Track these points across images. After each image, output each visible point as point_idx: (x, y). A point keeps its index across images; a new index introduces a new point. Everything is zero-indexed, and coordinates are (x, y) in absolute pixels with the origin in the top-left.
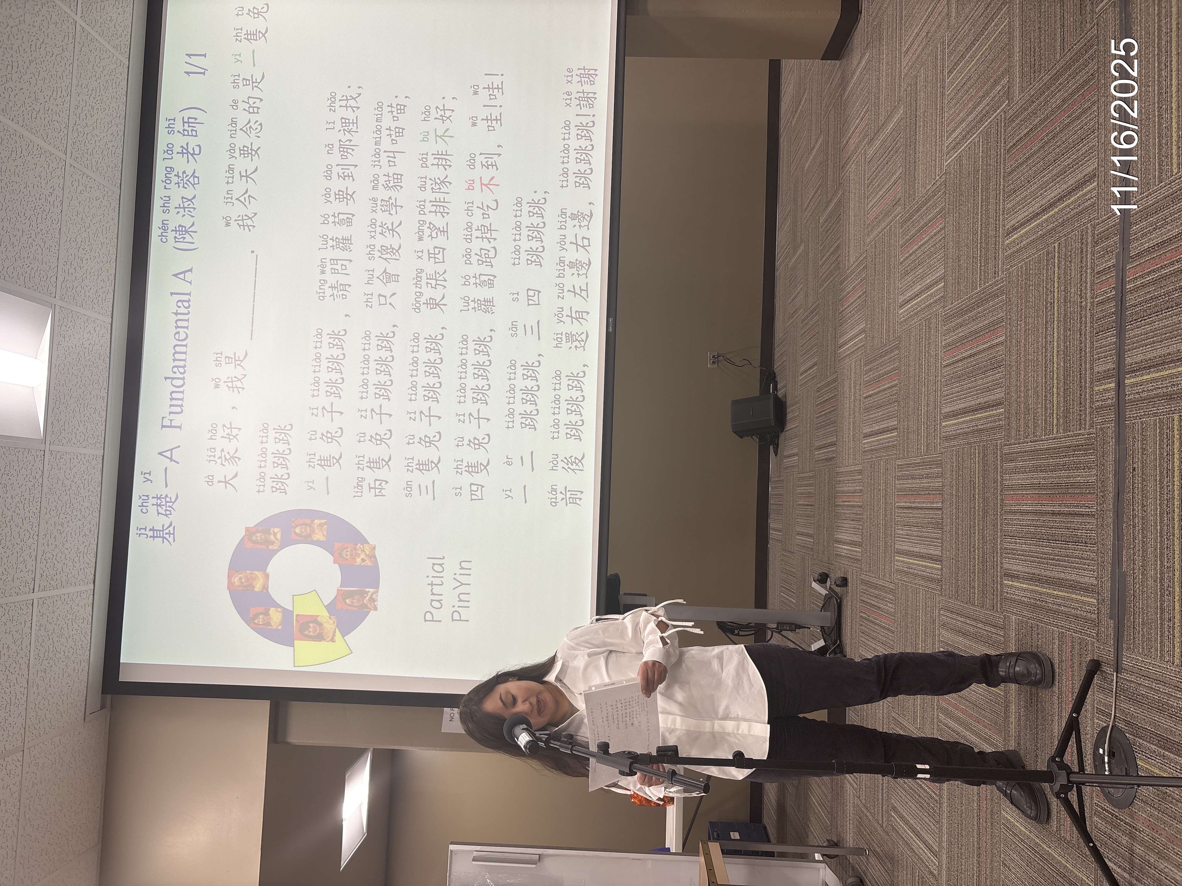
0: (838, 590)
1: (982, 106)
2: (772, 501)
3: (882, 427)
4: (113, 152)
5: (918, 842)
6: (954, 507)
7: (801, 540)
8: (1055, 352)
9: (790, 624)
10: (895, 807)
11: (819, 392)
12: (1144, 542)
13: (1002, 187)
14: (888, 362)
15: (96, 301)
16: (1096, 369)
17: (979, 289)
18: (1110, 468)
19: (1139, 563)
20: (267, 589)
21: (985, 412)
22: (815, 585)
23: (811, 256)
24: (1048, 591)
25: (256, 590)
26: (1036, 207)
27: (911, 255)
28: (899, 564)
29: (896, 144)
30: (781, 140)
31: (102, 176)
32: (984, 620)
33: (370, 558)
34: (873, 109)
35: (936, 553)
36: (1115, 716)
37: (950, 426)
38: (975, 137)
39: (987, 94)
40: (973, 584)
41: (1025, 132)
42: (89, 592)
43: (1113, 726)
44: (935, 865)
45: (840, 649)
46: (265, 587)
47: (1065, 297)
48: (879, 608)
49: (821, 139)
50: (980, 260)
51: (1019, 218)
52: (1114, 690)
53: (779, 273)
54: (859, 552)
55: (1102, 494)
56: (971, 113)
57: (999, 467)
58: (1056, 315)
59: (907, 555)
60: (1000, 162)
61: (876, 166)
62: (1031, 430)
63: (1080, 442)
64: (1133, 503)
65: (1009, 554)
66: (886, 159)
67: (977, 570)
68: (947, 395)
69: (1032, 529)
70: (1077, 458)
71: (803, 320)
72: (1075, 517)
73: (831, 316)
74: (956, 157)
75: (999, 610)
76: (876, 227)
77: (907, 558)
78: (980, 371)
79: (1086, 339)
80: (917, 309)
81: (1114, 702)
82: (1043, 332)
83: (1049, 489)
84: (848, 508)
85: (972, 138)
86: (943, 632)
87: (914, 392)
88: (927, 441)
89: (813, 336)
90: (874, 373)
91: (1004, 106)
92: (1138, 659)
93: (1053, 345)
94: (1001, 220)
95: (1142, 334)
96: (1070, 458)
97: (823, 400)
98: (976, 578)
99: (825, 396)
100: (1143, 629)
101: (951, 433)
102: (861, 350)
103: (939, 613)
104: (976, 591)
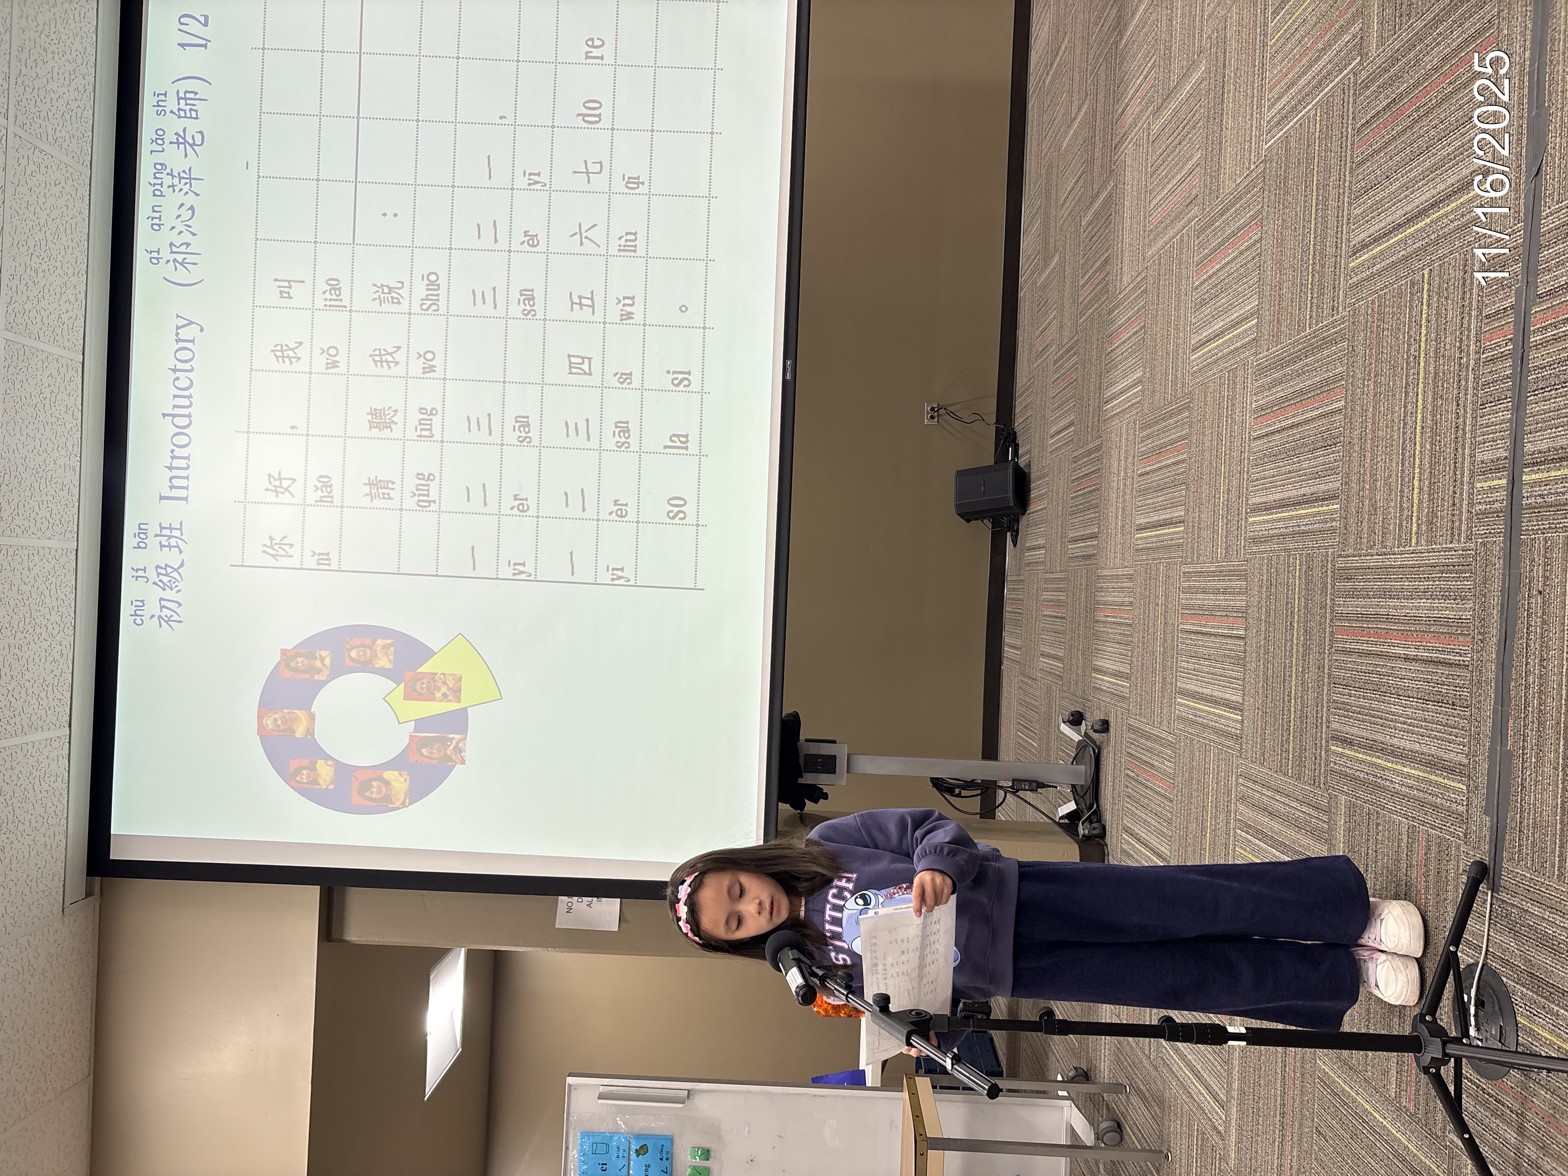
0: (1095, 736)
1: (1322, 63)
2: (1008, 608)
3: (1163, 517)
4: (79, 115)
5: (1198, 1085)
6: (1262, 636)
7: (1047, 663)
8: (1419, 428)
9: (1030, 782)
11: (1075, 462)
12: (1541, 711)
13: (1347, 184)
14: (1174, 428)
15: (59, 331)
16: (1479, 457)
18: (1495, 600)
19: (1531, 740)
20: (313, 734)
21: (1311, 507)
22: (1065, 729)
23: (1068, 271)
24: (1394, 766)
25: (298, 735)
26: (1397, 215)
27: (1210, 277)
28: (1182, 709)
29: (1194, 115)
30: (1030, 106)
31: (63, 149)
32: (1300, 798)
33: (455, 692)
34: (1161, 64)
35: (1234, 698)
36: (1487, 950)
37: (1260, 523)
38: (1311, 109)
39: (1327, 47)
40: (1286, 746)
41: (1384, 104)
42: (63, 738)
43: (1483, 965)
44: (1221, 1118)
45: (1097, 816)
46: (310, 732)
47: (1436, 349)
48: (1153, 765)
49: (1086, 106)
50: (1312, 289)
51: (1371, 231)
52: (1488, 915)
53: (1024, 293)
54: (1126, 687)
55: (1480, 637)
56: (1304, 73)
57: (1329, 586)
58: (1422, 375)
59: (1194, 697)
60: (1347, 146)
61: (1163, 147)
62: (1378, 538)
63: (1451, 560)
64: (1527, 653)
65: (1339, 709)
66: (1179, 138)
67: (1292, 727)
68: (1257, 480)
69: (1375, 678)
70: (1445, 583)
71: (1056, 362)
72: (1440, 667)
73: (1095, 357)
74: (1281, 137)
75: (1322, 786)
76: (1161, 235)
77: (1193, 702)
78: (1307, 449)
79: (1465, 412)
80: (1217, 354)
81: (1486, 931)
82: (1401, 399)
83: (1402, 623)
84: (1113, 626)
85: (1306, 110)
86: (1241, 807)
87: (1210, 471)
88: (1226, 542)
89: (1069, 385)
90: (1153, 442)
91: (1353, 65)
92: (1524, 875)
93: (1416, 417)
94: (1344, 232)
95: (1552, 409)
96: (1434, 581)
97: (1082, 474)
98: (1291, 738)
99: (1083, 469)
100: (1533, 834)
101: (1261, 533)
102: (1136, 409)
103: (1236, 781)
104: (1291, 757)
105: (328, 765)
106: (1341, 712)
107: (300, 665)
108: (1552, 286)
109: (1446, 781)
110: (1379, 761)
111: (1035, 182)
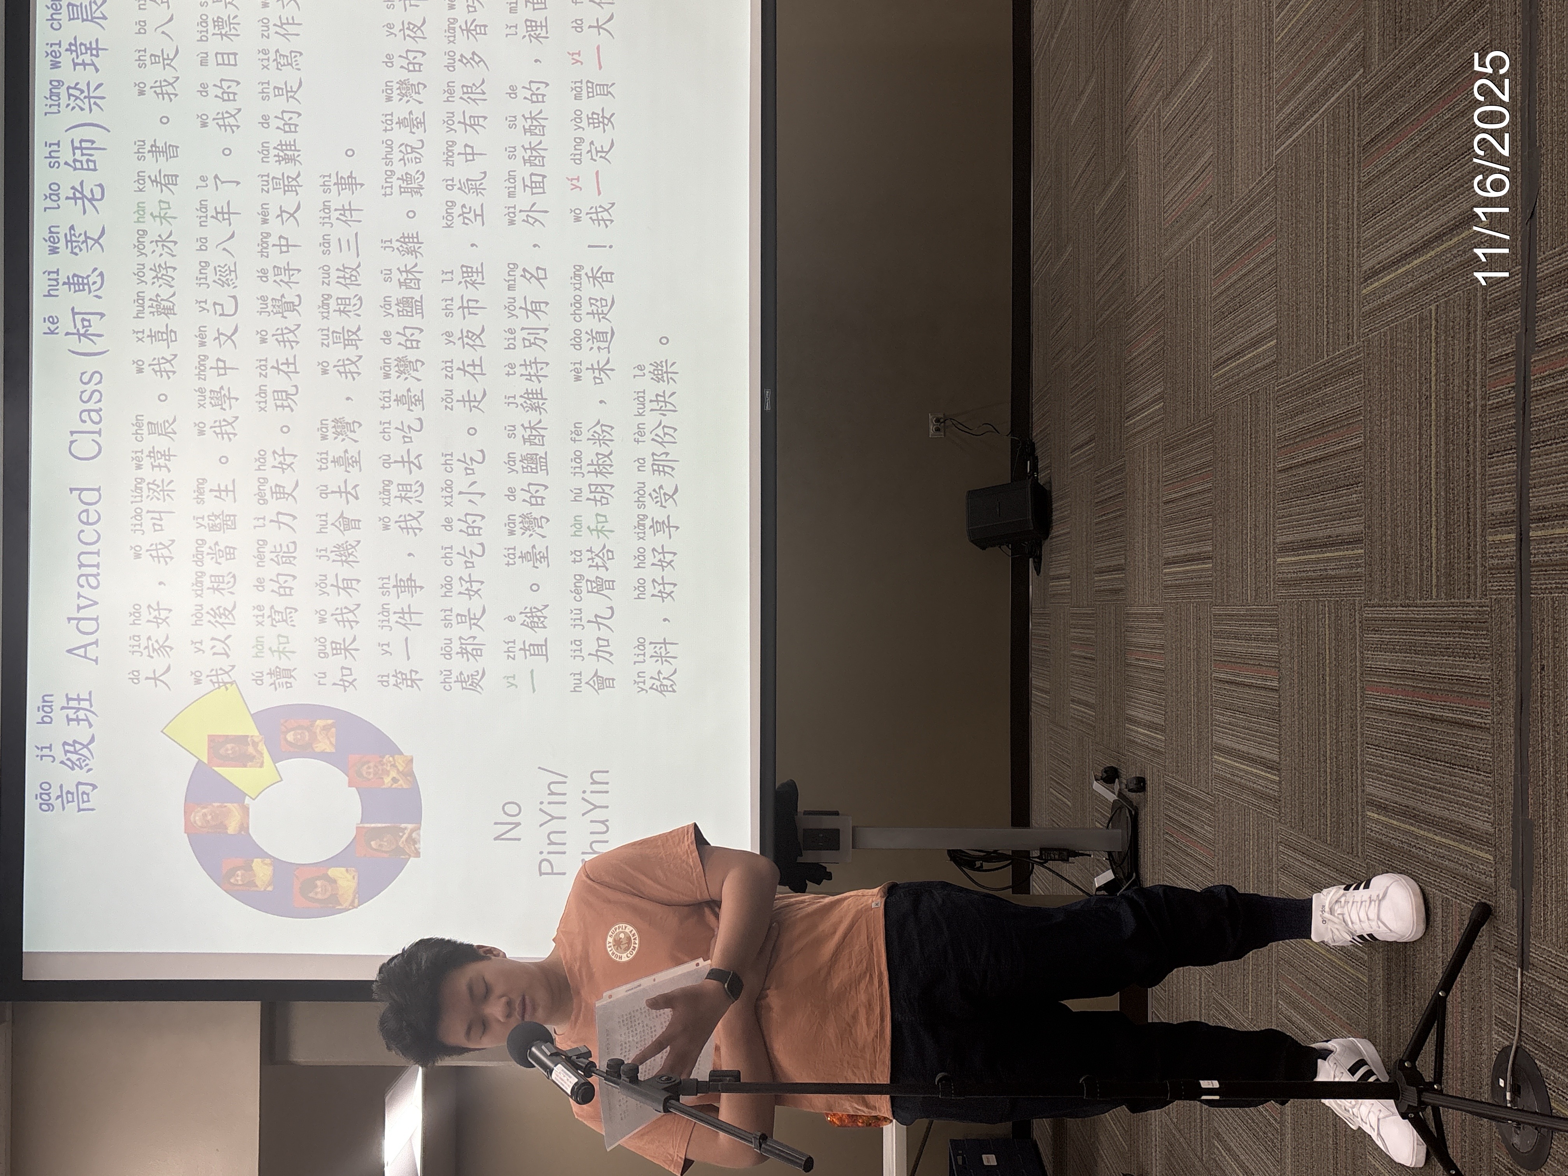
0: (1132, 796)
1: (1326, 70)
2: (1034, 645)
3: (1190, 551)
6: (1295, 691)
7: (1078, 710)
8: (1433, 473)
9: (1060, 850)
10: (1219, 1133)
11: (1097, 483)
12: (1557, 779)
13: (1355, 204)
14: (1198, 452)
16: (1490, 509)
17: (1326, 358)
18: (1511, 661)
19: (1550, 810)
21: (1337, 550)
22: (1097, 786)
23: (1083, 265)
24: (1426, 833)
25: (231, 831)
26: (1403, 244)
27: (1228, 288)
28: (1218, 766)
29: (1204, 108)
30: (1035, 71)
32: (1339, 867)
34: (1169, 45)
35: (1270, 756)
36: (1520, 1032)
37: (1288, 564)
38: (1317, 119)
39: (1331, 53)
40: (1324, 811)
41: (1389, 122)
43: (1517, 1048)
46: (244, 827)
47: (1446, 390)
48: (1192, 830)
49: (1093, 80)
50: (1327, 313)
51: (1380, 258)
52: (1519, 994)
53: (1037, 285)
54: (1162, 741)
56: (1310, 79)
57: (1358, 638)
58: (1434, 417)
59: (1230, 754)
60: (1354, 164)
61: (1175, 138)
62: (1401, 588)
63: (1469, 616)
64: (1542, 717)
65: (1373, 772)
66: (1190, 130)
67: (1328, 790)
68: (1284, 517)
69: (1404, 738)
70: (1464, 640)
71: (1073, 367)
72: (1464, 729)
73: (1114, 366)
74: (1290, 144)
75: (1360, 854)
76: (1178, 235)
77: (1230, 759)
78: (1330, 487)
79: (1475, 459)
80: (1238, 375)
81: (1518, 1011)
82: (1416, 440)
83: (1428, 681)
84: (1145, 671)
85: (1313, 119)
86: (1283, 878)
87: (1236, 504)
88: (1255, 584)
89: (1088, 394)
90: (1177, 467)
91: (1357, 76)
92: (1550, 952)
93: (1430, 462)
94: (1355, 255)
95: (1554, 464)
96: (1455, 638)
97: (1106, 497)
98: (1329, 802)
99: (1107, 492)
100: (1556, 908)
101: (1289, 576)
102: (1158, 428)
103: (1277, 848)
104: (1329, 822)
105: (266, 864)
106: (1375, 774)
107: (230, 752)
108: (1549, 335)
111: (1044, 159)
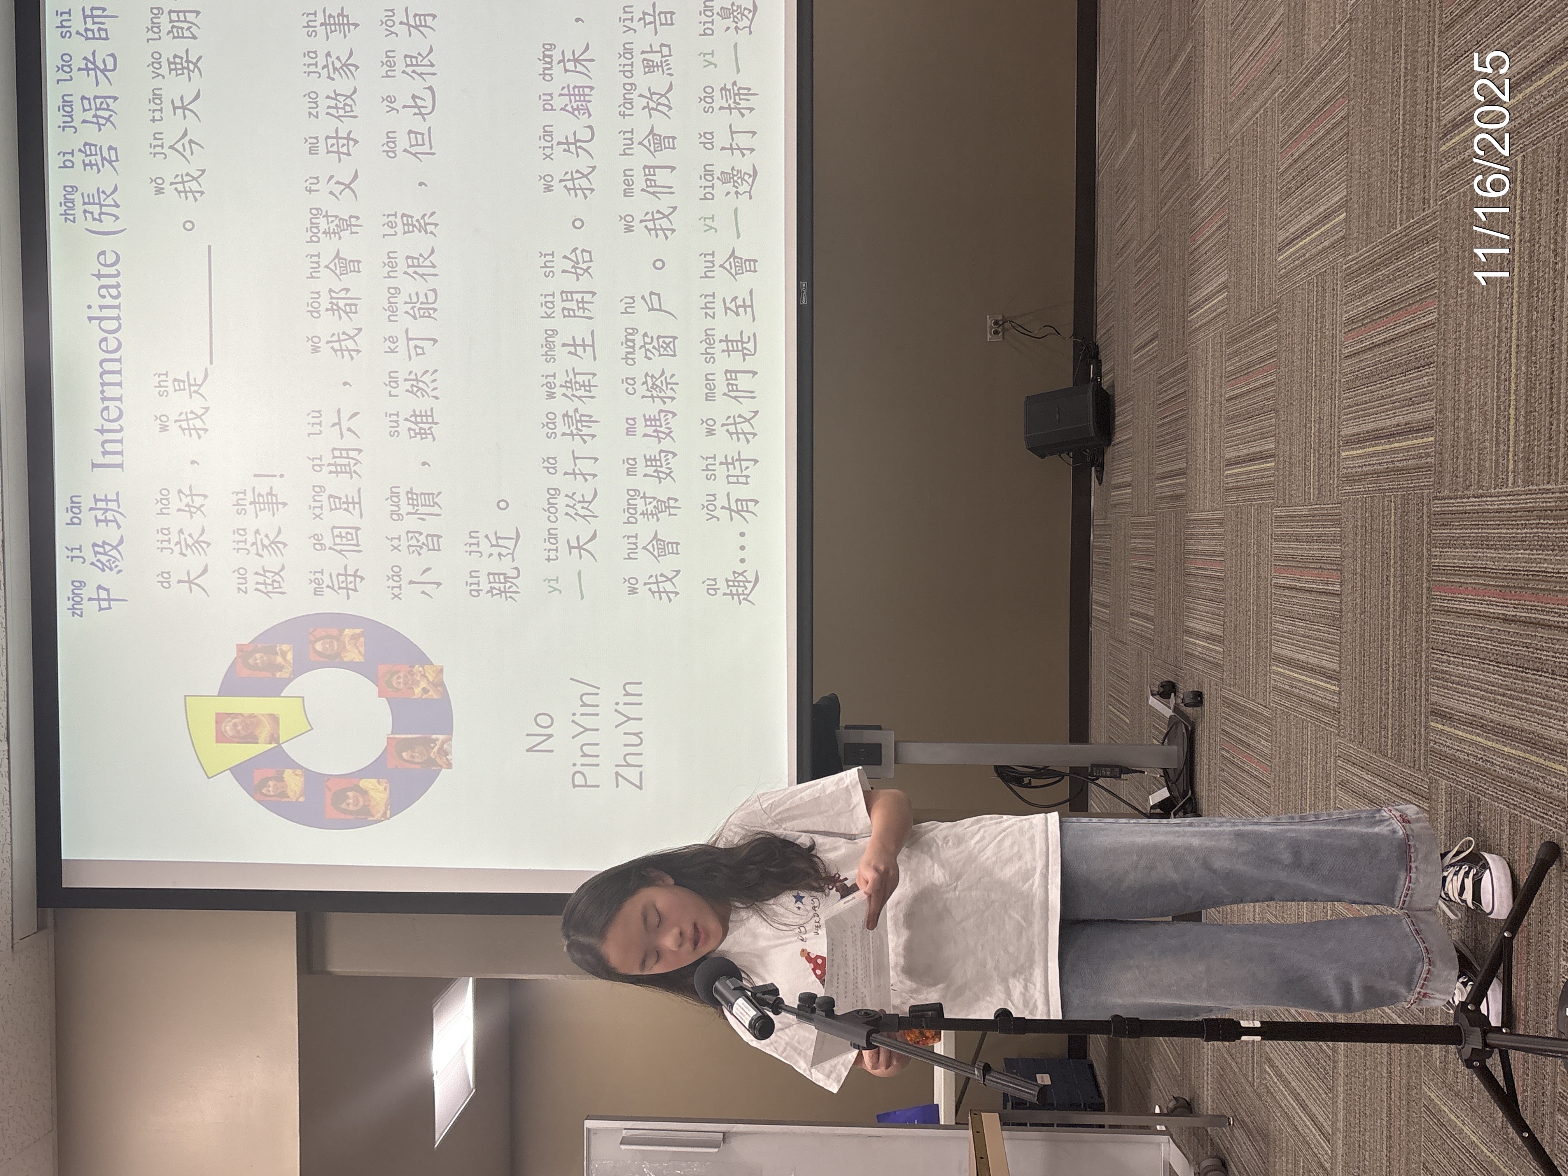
0: (1189, 711)
2: (1095, 558)
3: (1252, 450)
5: (1303, 1116)
6: (1357, 594)
7: (1136, 624)
8: (1514, 347)
9: (1112, 767)
10: (1271, 1059)
11: (1161, 383)
13: (1435, 51)
14: (1262, 343)
17: (1399, 228)
21: (1405, 440)
22: (1153, 702)
23: (1147, 152)
24: (1494, 745)
27: (1296, 161)
28: (1277, 678)
32: (1401, 782)
33: (436, 687)
35: (1331, 665)
37: (1353, 458)
40: (1385, 722)
44: (1326, 1153)
45: (1192, 806)
47: (1530, 252)
48: (1249, 745)
50: (1402, 178)
51: (1462, 109)
53: (1102, 177)
54: (1219, 653)
57: (1425, 535)
59: (1289, 664)
62: (1474, 477)
63: (1548, 504)
65: (1438, 679)
67: (1391, 700)
68: (1349, 407)
69: (1473, 642)
70: (1542, 531)
71: (1137, 261)
72: (1539, 629)
73: (1177, 257)
75: (1422, 769)
76: (1244, 109)
77: (1288, 670)
78: (1399, 371)
79: (1561, 327)
80: (1304, 255)
82: (1495, 311)
83: (1500, 578)
84: (1204, 580)
86: (1340, 793)
87: (1300, 396)
88: (1319, 481)
89: (1151, 290)
90: (1240, 360)
93: (1511, 334)
94: (1434, 108)
96: (1532, 529)
97: (1167, 398)
98: (1390, 713)
99: (1169, 392)
101: (1354, 470)
102: (1222, 319)
103: (1335, 763)
104: (1390, 734)
105: (297, 775)
106: (1440, 682)
107: (258, 661)
109: (1547, 763)
110: (1479, 739)
111: (1109, 42)
